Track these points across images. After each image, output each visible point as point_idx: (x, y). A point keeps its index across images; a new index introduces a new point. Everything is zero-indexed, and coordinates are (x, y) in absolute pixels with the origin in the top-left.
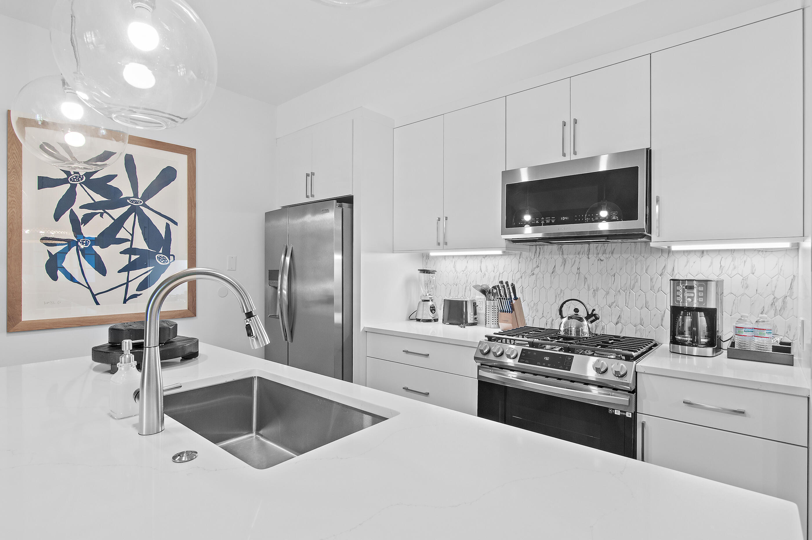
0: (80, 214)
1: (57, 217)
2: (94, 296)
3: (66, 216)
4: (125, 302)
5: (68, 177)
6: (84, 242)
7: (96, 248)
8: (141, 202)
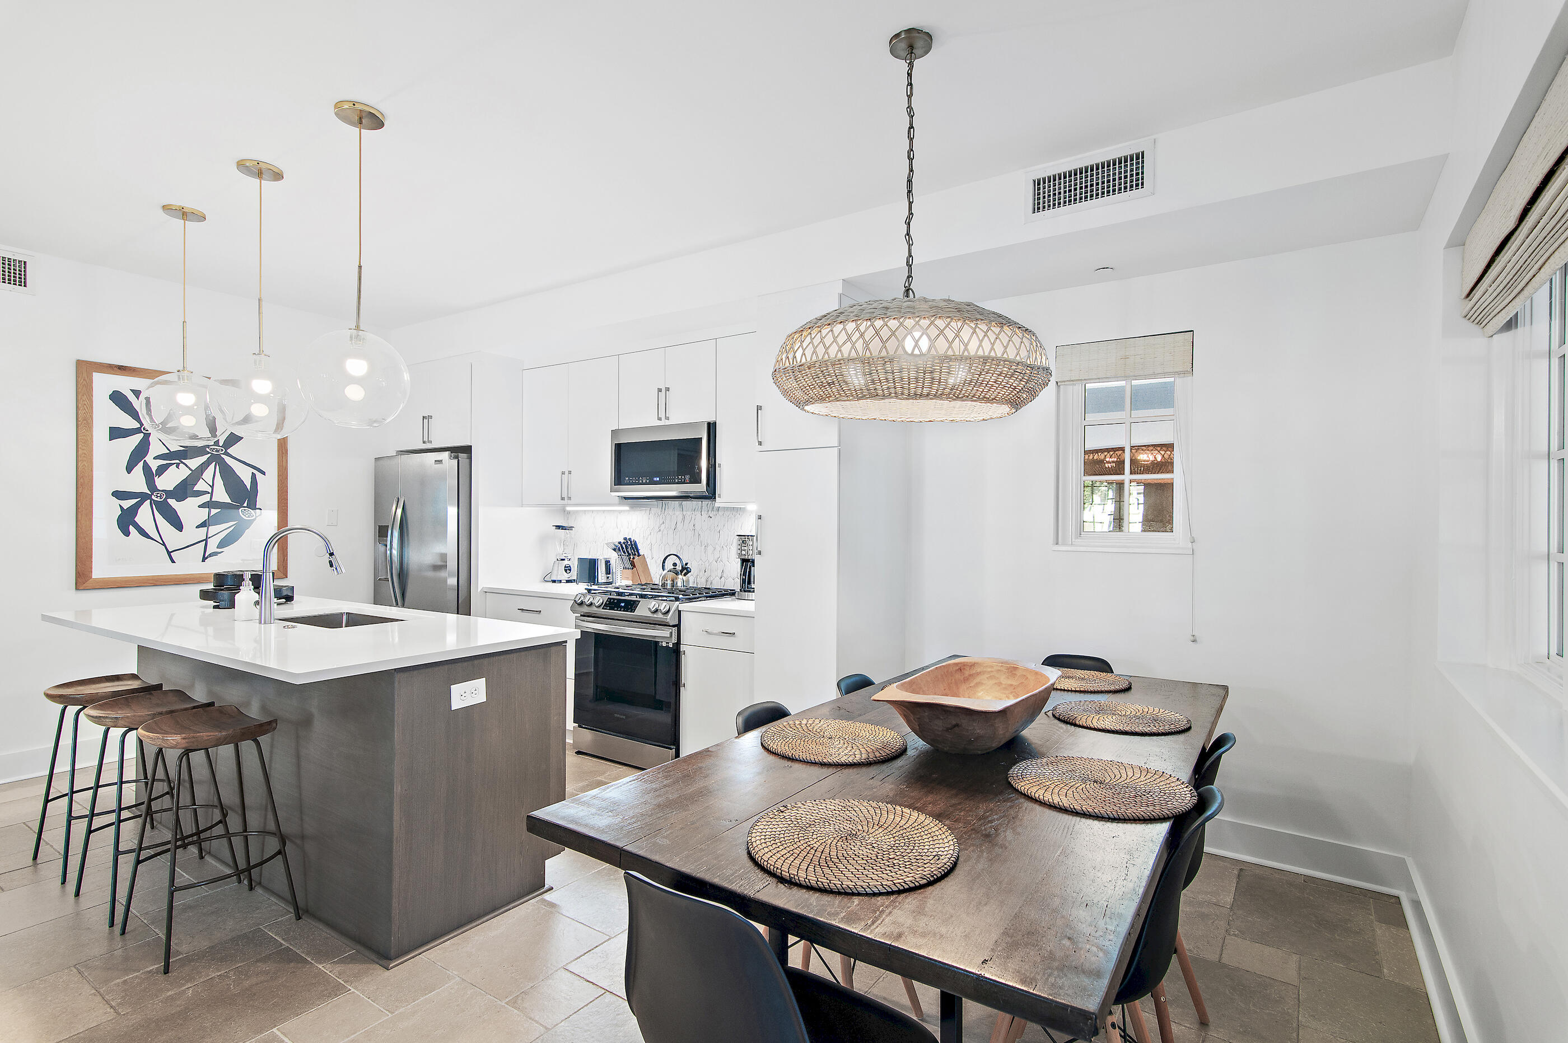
0: (154, 465)
1: (129, 469)
2: (169, 553)
3: (139, 467)
4: (204, 560)
5: (141, 427)
6: (159, 495)
7: (172, 502)
8: (222, 450)
